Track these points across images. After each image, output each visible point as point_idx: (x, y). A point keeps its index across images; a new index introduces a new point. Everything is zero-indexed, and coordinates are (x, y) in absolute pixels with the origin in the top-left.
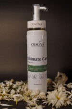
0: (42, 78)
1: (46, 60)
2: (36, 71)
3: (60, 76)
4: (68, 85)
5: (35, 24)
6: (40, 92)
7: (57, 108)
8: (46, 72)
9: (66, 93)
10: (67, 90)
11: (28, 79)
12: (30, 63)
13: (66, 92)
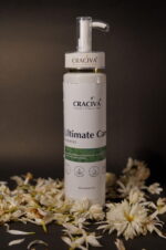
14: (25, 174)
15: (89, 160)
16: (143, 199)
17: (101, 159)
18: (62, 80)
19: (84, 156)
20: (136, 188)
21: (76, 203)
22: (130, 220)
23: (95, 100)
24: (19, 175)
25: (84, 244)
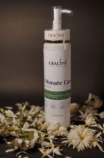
0: (63, 107)
1: (70, 84)
2: (55, 99)
3: (93, 100)
4: (101, 114)
5: (55, 36)
6: (59, 126)
7: (79, 150)
8: (69, 99)
10: (97, 123)
12: (48, 87)
13: (96, 125)
15: (59, 99)
16: (95, 122)
18: (43, 47)
19: (56, 96)
20: (91, 115)
21: (51, 125)
22: (82, 139)
25: (51, 154)
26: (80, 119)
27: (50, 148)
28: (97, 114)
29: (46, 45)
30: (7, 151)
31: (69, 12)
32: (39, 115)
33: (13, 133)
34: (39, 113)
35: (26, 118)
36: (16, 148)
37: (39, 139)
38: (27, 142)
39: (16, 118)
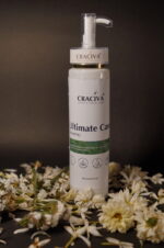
1: (108, 131)
4: (154, 177)
5: (86, 57)
8: (107, 153)
9: (148, 197)
10: (150, 190)
11: (71, 166)
12: (75, 135)
13: (148, 194)
14: (34, 162)
15: (93, 152)
16: (145, 189)
17: (104, 151)
21: (80, 193)
23: (98, 95)
24: (28, 163)
25: (85, 235)
26: (123, 184)
27: (83, 226)
28: (147, 178)
29: (72, 72)
30: (16, 232)
31: (107, 21)
32: (60, 180)
33: (24, 206)
34: (60, 176)
35: (42, 182)
36: (31, 226)
37: (66, 212)
38: (48, 216)
39: (27, 184)
